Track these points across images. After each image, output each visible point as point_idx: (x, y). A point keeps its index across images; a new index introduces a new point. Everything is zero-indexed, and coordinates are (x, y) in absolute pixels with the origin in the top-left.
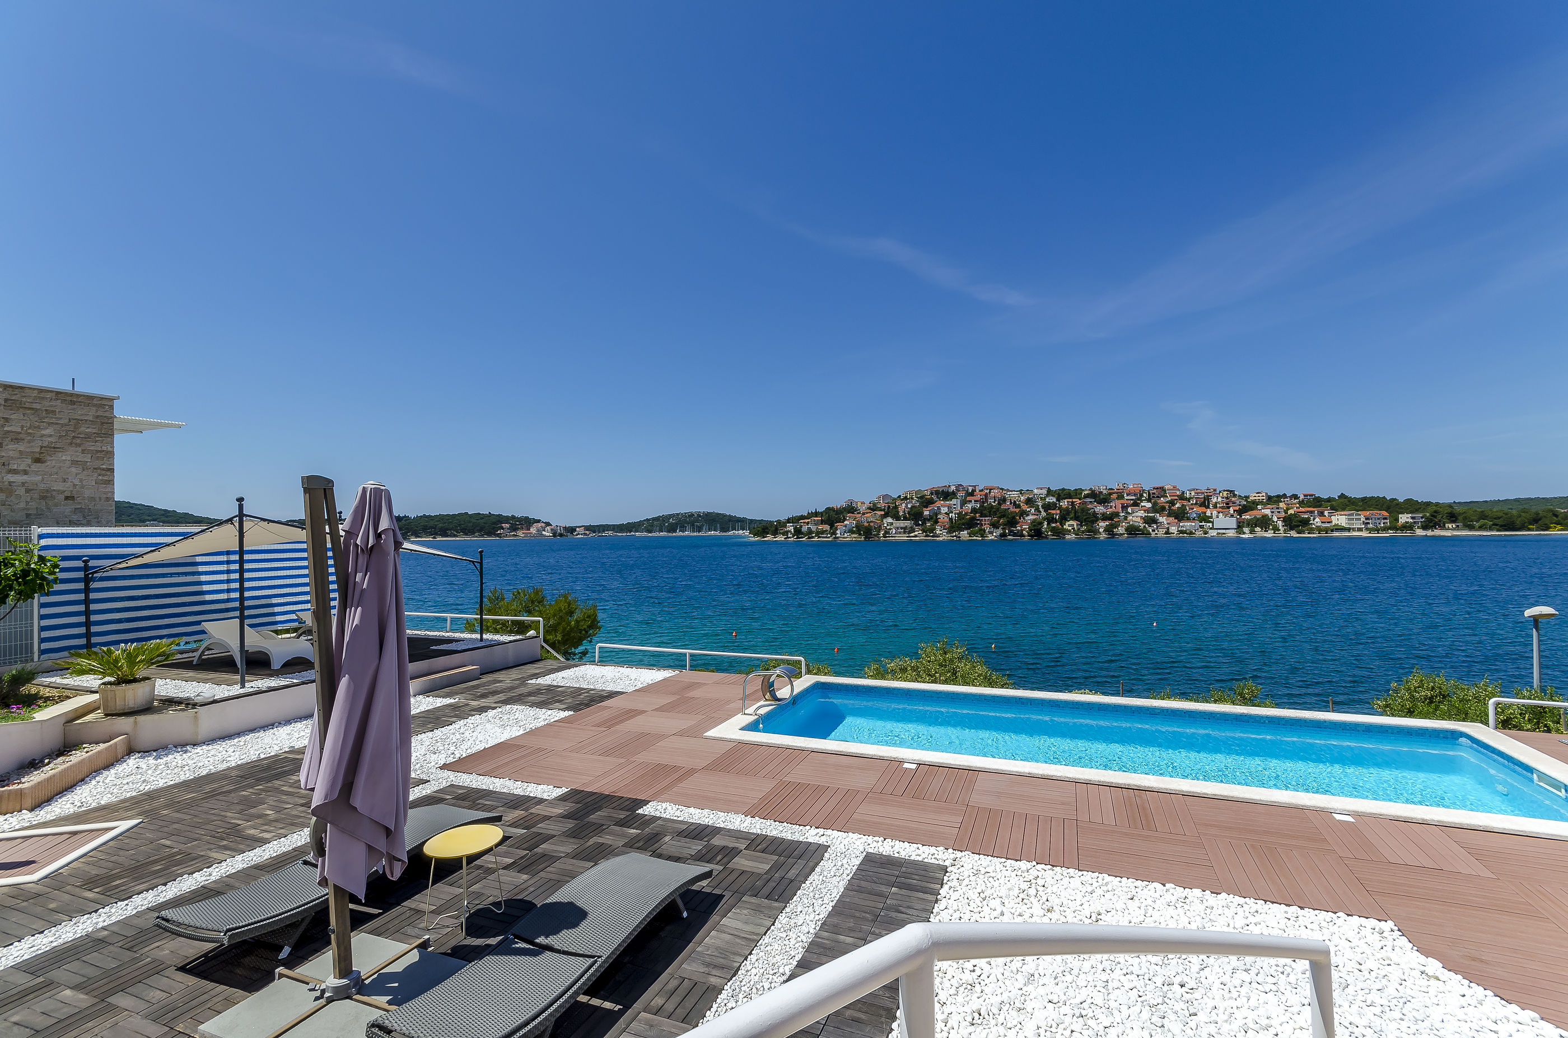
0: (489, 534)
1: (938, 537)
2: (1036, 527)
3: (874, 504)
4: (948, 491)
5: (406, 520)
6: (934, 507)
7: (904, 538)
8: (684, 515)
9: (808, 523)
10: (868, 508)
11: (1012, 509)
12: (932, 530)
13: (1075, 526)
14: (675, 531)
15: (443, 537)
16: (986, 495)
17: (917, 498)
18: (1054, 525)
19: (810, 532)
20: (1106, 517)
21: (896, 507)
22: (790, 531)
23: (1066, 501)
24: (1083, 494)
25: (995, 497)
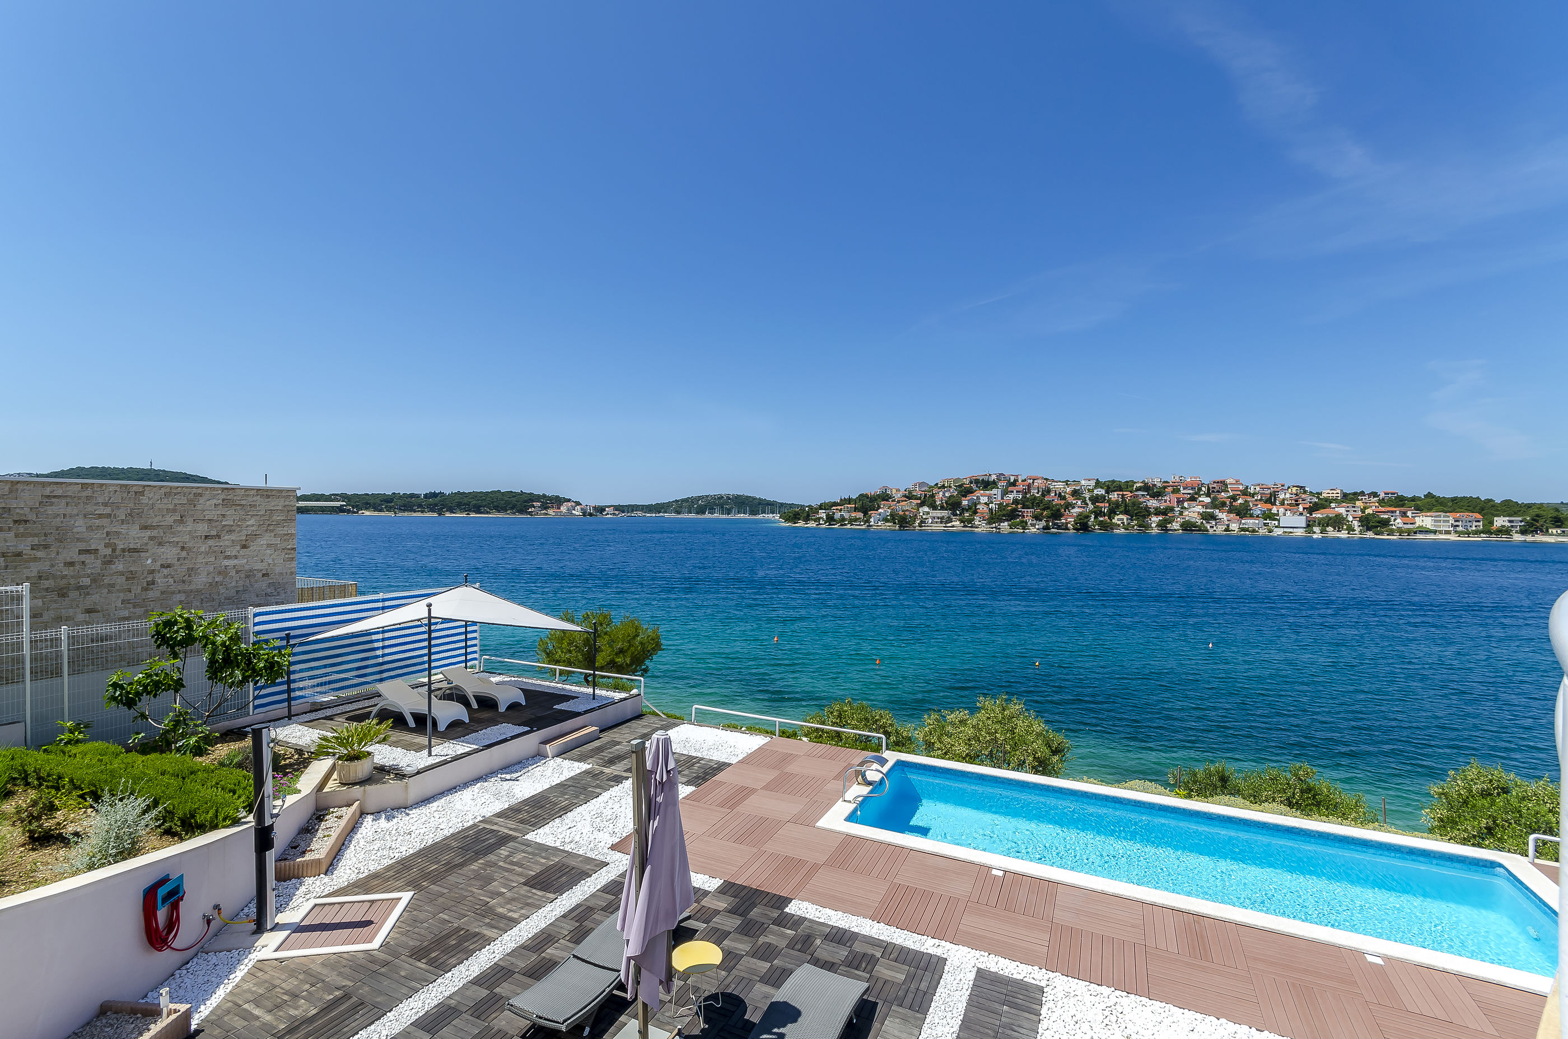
0: (521, 512)
1: (977, 528)
2: (1082, 521)
3: (910, 492)
4: (988, 481)
5: (441, 496)
6: (973, 497)
7: (940, 527)
8: (714, 497)
9: (841, 510)
10: (903, 496)
11: (1057, 501)
12: (970, 521)
13: (1125, 521)
14: (704, 513)
15: (476, 513)
16: (1029, 486)
17: (955, 486)
18: (1101, 519)
19: (843, 519)
20: (1160, 512)
21: (933, 496)
22: (822, 518)
23: (1116, 493)
24: (1135, 487)
25: (1038, 488)
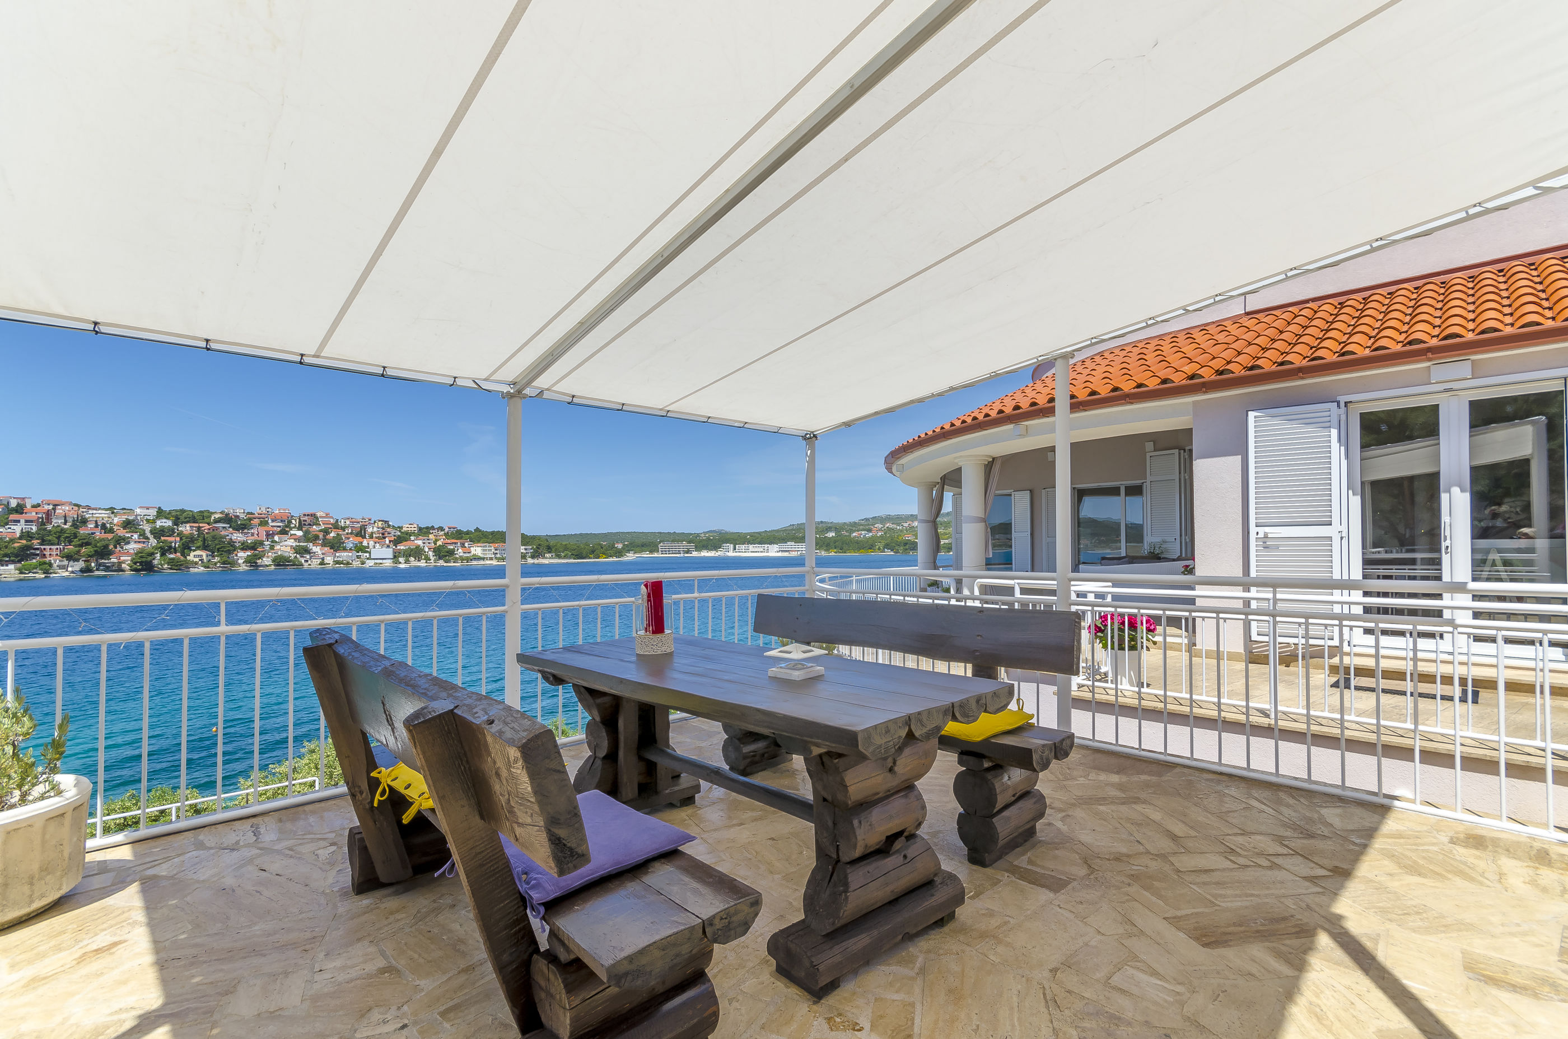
2: (144, 560)
11: (99, 534)
13: (204, 557)
16: (48, 514)
18: (172, 556)
20: (247, 546)
23: (188, 525)
24: (213, 518)
25: (65, 517)
